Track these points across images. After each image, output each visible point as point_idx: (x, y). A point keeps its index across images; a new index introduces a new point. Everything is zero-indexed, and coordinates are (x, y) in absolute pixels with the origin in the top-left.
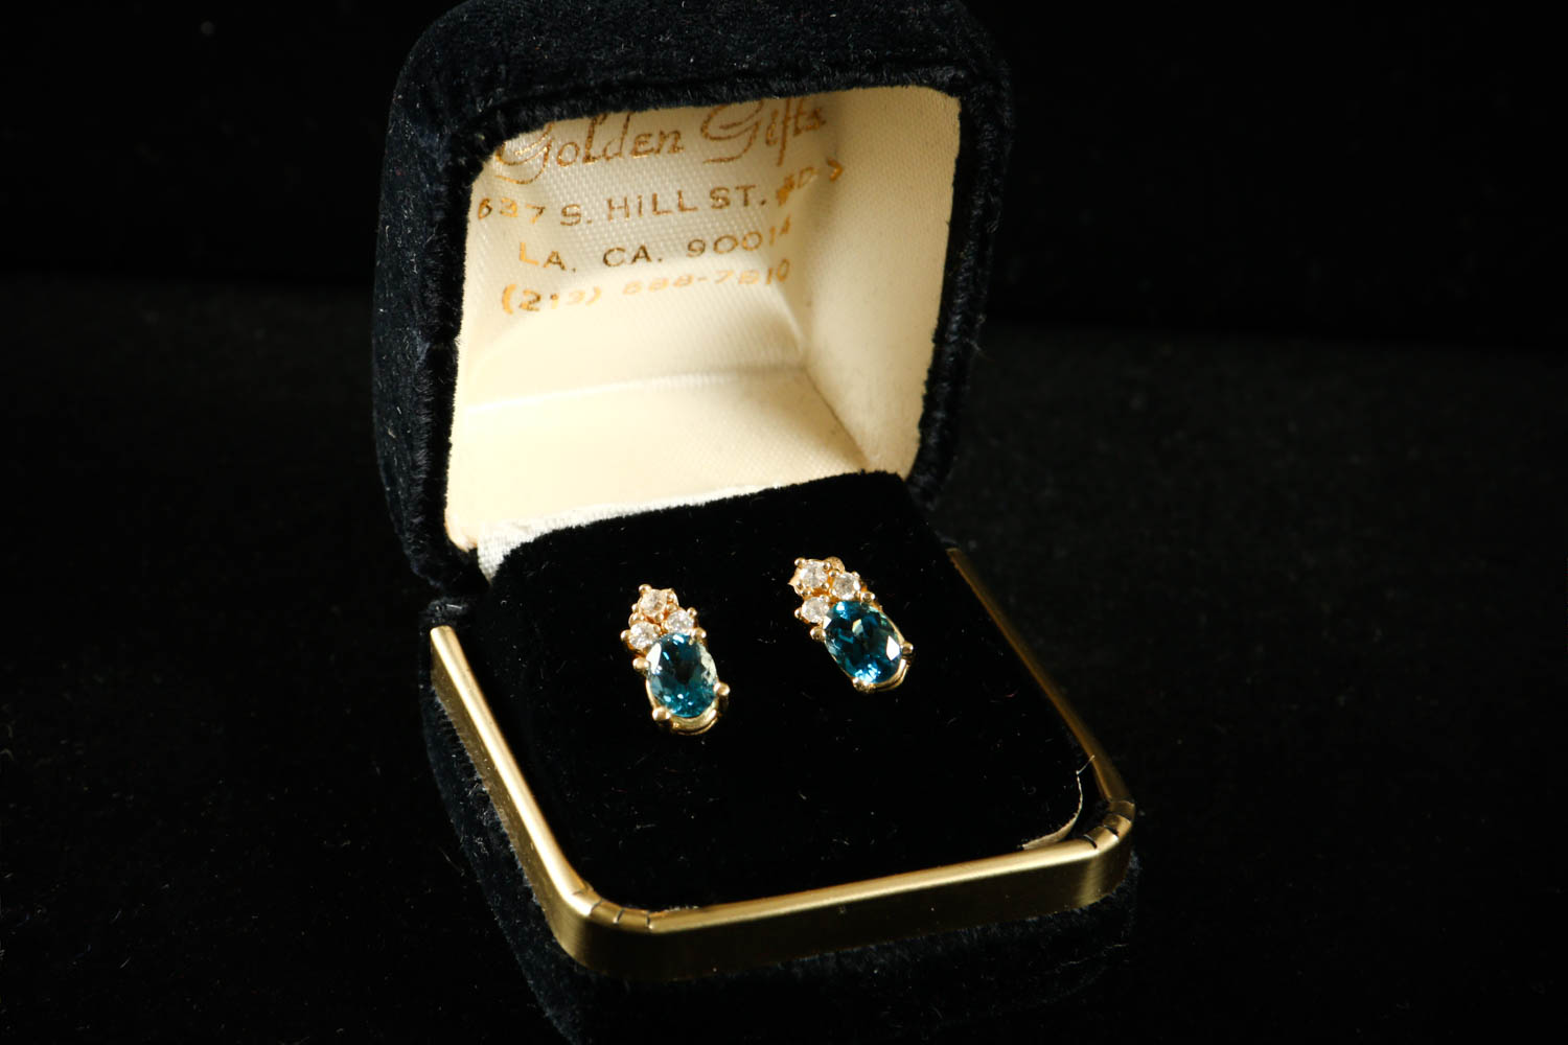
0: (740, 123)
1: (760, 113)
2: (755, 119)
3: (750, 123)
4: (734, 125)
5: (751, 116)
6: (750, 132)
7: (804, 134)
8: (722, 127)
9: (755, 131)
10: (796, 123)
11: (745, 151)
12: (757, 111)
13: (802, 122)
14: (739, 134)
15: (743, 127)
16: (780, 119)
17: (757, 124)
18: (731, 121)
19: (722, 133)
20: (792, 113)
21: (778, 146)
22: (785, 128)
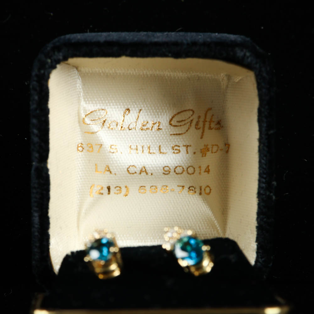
0: (185, 120)
1: (193, 116)
2: (191, 118)
3: (189, 120)
4: (182, 121)
5: (190, 117)
6: (189, 124)
7: (213, 130)
8: (178, 122)
9: (191, 123)
10: (210, 125)
11: (187, 131)
12: (192, 115)
13: (213, 125)
14: (185, 124)
15: (186, 122)
16: (202, 120)
17: (192, 120)
18: (181, 120)
19: (177, 124)
20: (208, 120)
21: (201, 130)
22: (204, 125)
